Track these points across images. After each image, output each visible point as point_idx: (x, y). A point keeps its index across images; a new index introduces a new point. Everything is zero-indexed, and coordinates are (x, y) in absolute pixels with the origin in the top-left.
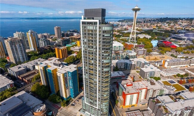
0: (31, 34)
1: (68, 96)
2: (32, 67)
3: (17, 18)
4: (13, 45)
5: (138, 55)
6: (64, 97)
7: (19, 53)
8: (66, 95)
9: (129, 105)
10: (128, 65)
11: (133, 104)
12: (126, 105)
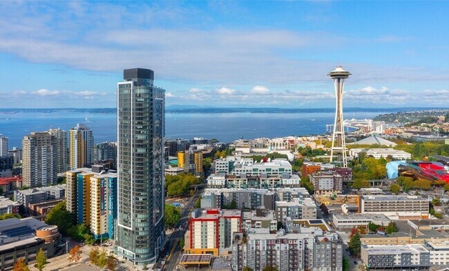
0: (78, 132)
1: (103, 232)
2: (59, 193)
3: (67, 109)
4: (36, 145)
5: (320, 191)
6: (96, 233)
7: (44, 172)
8: (99, 231)
9: (200, 248)
10: (258, 197)
11: (208, 247)
12: (196, 248)
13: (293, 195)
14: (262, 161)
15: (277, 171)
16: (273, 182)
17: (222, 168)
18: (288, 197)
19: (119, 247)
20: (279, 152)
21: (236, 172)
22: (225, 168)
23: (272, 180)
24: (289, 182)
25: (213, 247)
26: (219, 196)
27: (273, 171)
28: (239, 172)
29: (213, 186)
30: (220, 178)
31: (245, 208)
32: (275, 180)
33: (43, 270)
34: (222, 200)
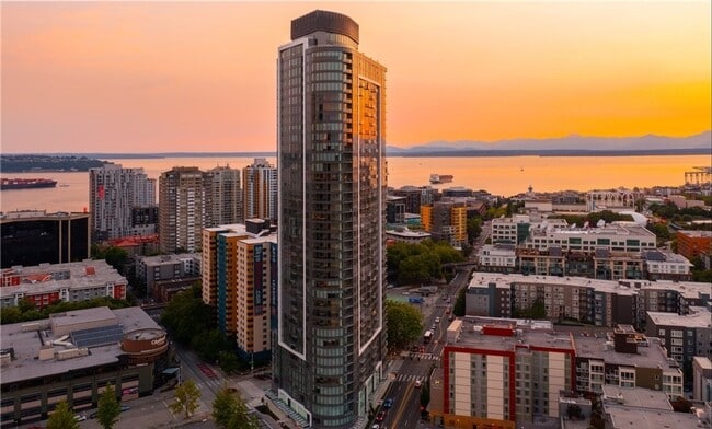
6: (245, 349)
7: (190, 229)
8: (250, 346)
9: (469, 414)
10: (597, 297)
11: (489, 416)
12: (457, 413)
13: (690, 301)
14: (587, 224)
15: (622, 244)
16: (625, 266)
17: (504, 235)
18: (673, 303)
19: (280, 390)
20: (614, 211)
21: (534, 244)
22: (510, 235)
23: (621, 263)
24: (664, 267)
25: (501, 418)
26: (505, 290)
27: (614, 243)
28: (547, 244)
29: (490, 269)
30: (505, 253)
31: (566, 318)
32: (629, 263)
33: (115, 428)
34: (513, 296)
